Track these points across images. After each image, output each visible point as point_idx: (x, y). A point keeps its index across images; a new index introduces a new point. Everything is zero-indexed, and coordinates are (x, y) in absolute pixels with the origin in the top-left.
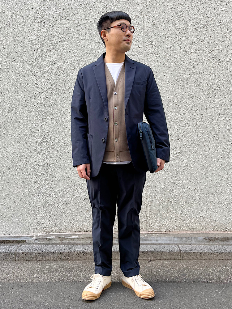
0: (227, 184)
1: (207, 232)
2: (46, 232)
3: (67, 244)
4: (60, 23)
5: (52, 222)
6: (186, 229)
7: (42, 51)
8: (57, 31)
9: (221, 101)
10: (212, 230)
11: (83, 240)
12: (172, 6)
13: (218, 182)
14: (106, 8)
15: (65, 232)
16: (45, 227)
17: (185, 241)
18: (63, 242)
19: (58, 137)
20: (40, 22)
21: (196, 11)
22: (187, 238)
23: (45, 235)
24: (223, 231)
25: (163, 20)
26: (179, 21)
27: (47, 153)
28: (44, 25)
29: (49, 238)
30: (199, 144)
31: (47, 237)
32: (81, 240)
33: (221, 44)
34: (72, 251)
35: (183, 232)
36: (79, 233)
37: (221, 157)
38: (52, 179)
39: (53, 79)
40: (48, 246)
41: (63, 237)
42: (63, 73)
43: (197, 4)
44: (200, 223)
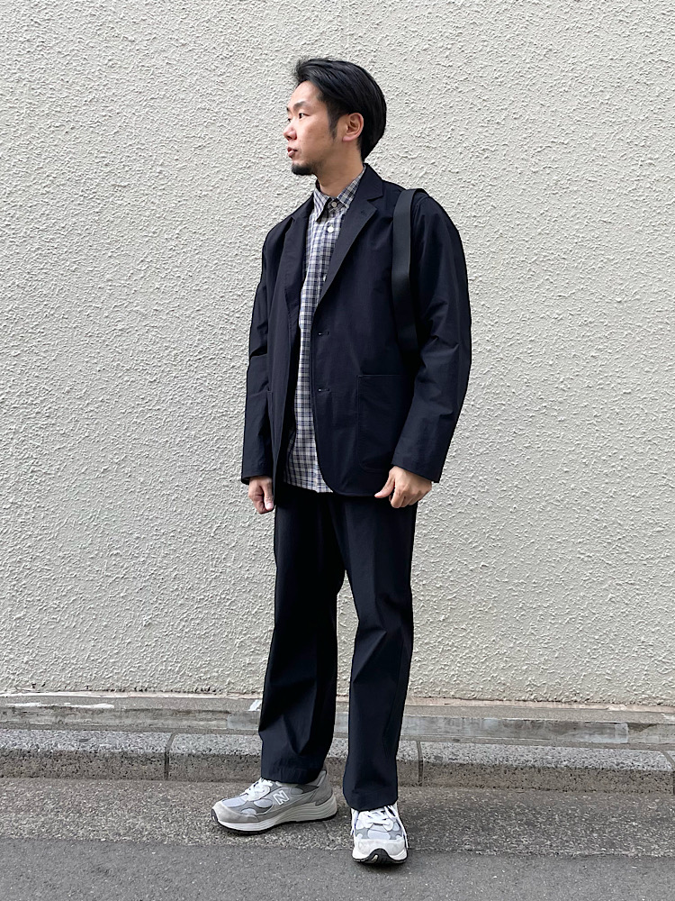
0: (582, 557)
1: (513, 703)
2: (13, 690)
3: (76, 727)
4: (91, 45)
5: (37, 658)
6: (452, 693)
7: (31, 127)
8: (78, 69)
9: (570, 300)
10: (532, 697)
11: (127, 717)
12: (430, 10)
13: (554, 547)
14: (229, 7)
15: (74, 691)
16: (13, 674)
17: (443, 730)
18: (66, 720)
19: (68, 392)
20: (28, 41)
21: (500, 25)
22: (448, 721)
23: (11, 697)
24: (565, 703)
25: (402, 50)
26: (447, 53)
27: (31, 441)
28: (39, 49)
29: (23, 708)
30: (499, 428)
31: (16, 705)
32: (120, 717)
33: (572, 128)
34: (88, 749)
35: (441, 702)
36: (118, 695)
37: (566, 470)
38: (43, 523)
39: (61, 215)
40: (16, 733)
41: (66, 704)
42: (91, 196)
43: (504, 7)
44: (495, 675)
